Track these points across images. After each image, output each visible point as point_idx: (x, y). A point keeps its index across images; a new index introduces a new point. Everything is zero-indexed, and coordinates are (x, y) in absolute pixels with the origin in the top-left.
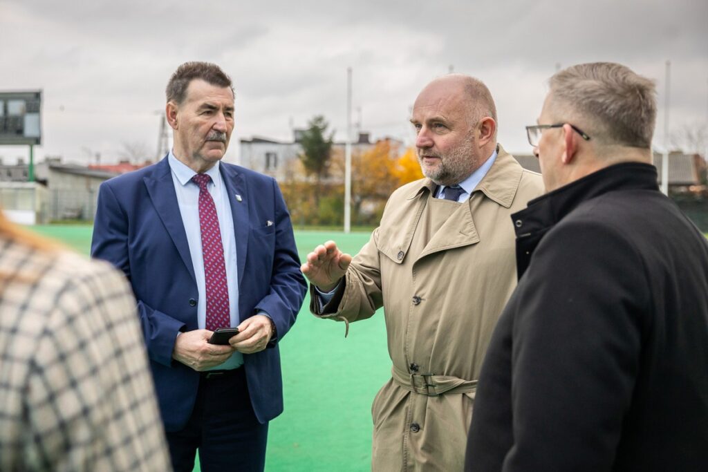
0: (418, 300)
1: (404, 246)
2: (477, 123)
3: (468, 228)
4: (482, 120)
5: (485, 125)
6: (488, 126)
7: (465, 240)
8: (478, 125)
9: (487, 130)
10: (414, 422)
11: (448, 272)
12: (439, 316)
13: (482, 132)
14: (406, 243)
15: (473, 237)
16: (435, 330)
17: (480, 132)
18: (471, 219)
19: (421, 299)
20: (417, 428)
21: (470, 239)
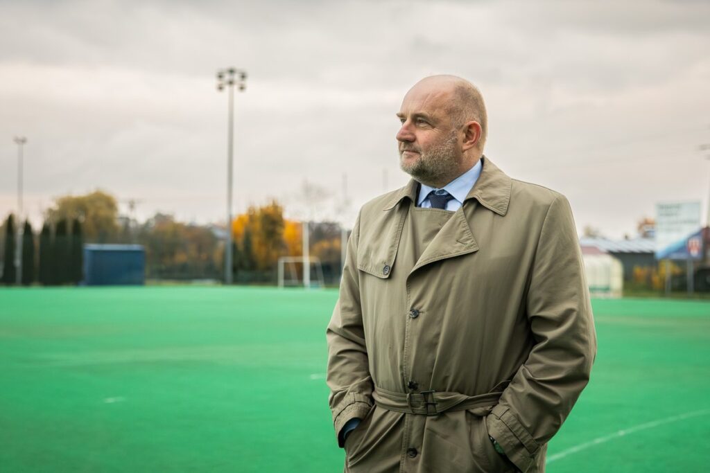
0: (416, 314)
1: (389, 260)
2: (462, 126)
3: (465, 237)
4: (467, 124)
5: (470, 130)
6: (473, 131)
7: (464, 248)
8: (463, 128)
9: (472, 135)
10: (411, 447)
11: (447, 282)
12: (441, 327)
13: (467, 136)
14: (390, 257)
15: (472, 246)
16: (436, 344)
17: (464, 135)
18: (467, 227)
19: (419, 312)
20: (414, 452)
21: (469, 247)
